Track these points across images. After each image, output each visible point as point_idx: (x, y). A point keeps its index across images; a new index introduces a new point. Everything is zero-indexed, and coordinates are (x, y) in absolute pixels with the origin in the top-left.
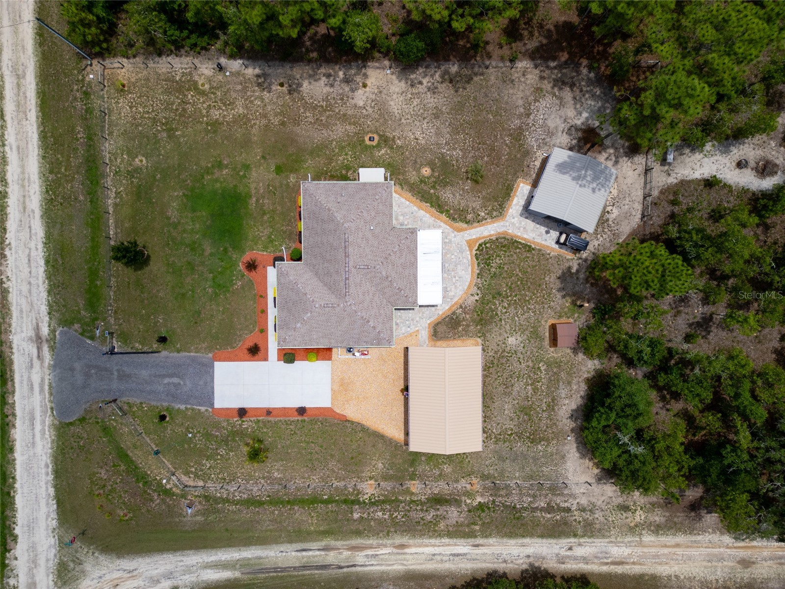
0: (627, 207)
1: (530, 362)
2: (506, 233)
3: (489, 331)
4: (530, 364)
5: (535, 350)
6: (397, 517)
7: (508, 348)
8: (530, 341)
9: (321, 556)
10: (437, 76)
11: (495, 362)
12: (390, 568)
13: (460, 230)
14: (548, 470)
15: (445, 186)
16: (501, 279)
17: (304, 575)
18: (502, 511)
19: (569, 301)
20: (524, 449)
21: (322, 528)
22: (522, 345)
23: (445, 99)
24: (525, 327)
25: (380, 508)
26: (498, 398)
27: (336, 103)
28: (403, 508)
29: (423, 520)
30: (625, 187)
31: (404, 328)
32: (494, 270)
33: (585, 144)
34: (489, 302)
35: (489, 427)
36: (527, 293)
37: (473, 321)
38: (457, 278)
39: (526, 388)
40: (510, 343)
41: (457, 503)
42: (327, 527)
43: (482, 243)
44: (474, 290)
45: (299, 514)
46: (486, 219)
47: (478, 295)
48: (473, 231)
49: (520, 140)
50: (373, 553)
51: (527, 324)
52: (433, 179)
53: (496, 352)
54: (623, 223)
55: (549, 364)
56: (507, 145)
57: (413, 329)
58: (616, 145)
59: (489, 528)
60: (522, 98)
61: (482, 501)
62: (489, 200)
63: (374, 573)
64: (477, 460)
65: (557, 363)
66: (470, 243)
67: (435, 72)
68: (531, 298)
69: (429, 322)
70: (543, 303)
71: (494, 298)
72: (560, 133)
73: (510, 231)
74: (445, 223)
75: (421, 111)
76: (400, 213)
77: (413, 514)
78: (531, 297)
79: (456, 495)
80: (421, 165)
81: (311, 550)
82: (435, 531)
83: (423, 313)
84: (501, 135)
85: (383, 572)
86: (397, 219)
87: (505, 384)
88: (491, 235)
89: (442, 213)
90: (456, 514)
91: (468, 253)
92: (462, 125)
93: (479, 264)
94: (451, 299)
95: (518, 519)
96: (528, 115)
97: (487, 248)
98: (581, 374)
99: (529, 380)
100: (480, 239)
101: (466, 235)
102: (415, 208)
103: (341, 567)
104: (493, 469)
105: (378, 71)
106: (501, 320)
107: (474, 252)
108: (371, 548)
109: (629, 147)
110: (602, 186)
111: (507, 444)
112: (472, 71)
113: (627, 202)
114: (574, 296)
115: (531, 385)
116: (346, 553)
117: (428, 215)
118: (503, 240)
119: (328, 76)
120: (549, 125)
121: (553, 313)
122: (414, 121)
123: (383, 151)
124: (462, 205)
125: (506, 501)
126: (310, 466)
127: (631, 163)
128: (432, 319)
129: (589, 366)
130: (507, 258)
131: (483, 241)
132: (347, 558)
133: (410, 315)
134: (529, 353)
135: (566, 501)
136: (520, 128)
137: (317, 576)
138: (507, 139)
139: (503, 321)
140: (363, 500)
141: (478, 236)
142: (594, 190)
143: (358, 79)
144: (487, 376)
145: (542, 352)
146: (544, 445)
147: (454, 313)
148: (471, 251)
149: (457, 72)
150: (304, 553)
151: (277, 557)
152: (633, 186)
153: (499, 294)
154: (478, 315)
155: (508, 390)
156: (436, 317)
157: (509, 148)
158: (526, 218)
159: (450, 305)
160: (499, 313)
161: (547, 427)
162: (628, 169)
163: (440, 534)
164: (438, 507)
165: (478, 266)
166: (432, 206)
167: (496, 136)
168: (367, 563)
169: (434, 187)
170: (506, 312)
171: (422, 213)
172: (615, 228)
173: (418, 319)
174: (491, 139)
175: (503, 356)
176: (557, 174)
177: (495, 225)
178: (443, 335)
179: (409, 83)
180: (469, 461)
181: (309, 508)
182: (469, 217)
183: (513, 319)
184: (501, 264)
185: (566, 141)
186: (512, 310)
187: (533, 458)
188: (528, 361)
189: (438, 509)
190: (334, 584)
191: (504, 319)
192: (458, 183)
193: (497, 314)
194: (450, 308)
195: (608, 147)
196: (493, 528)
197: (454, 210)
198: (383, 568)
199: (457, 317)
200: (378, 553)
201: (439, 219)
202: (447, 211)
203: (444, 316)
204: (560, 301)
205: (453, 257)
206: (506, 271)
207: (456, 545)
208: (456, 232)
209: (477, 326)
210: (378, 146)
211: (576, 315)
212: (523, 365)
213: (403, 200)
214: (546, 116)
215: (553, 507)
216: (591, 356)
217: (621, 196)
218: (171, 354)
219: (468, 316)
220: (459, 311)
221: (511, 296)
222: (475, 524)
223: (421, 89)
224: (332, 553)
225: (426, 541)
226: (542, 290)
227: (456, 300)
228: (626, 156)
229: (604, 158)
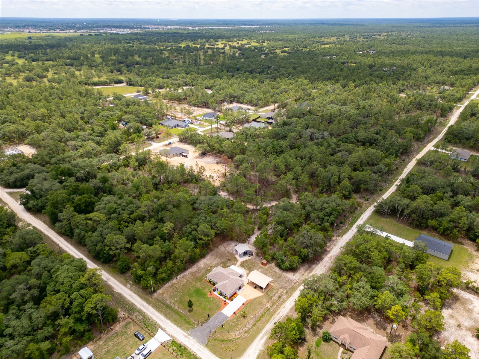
6: (277, 305)
9: (275, 320)
14: (287, 279)
15: (226, 264)
16: (248, 266)
18: (290, 290)
20: (280, 280)
25: (273, 306)
29: (282, 301)
36: (253, 265)
42: (270, 316)
46: (236, 262)
59: (291, 293)
61: (285, 291)
62: (234, 260)
65: (269, 268)
66: (238, 266)
77: (279, 302)
81: (272, 321)
90: (284, 296)
92: (219, 257)
98: (273, 266)
107: (241, 267)
108: (280, 312)
118: (242, 262)
122: (212, 262)
125: (288, 288)
126: (255, 311)
130: (246, 264)
140: (270, 308)
146: (282, 277)
158: (241, 257)
159: (246, 271)
161: (279, 275)
163: (286, 300)
164: (281, 298)
174: (225, 255)
176: (239, 248)
177: (239, 262)
181: (263, 317)
187: (283, 280)
216: (272, 263)
222: (289, 295)
225: (286, 303)
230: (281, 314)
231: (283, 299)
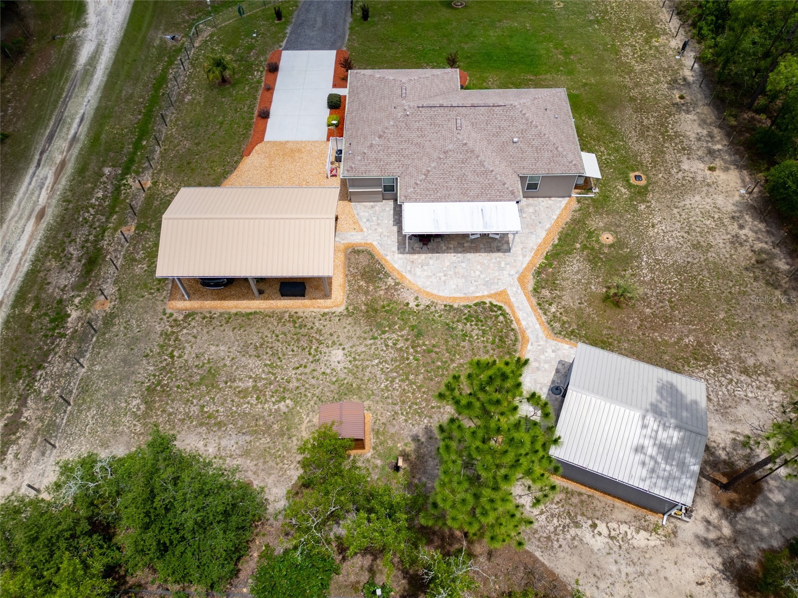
0: (614, 568)
1: (296, 384)
2: (526, 340)
3: (356, 322)
4: (294, 384)
5: (317, 392)
6: (88, 212)
7: (325, 350)
8: (334, 383)
9: (67, 134)
10: (760, 245)
11: (304, 331)
12: (16, 202)
13: (521, 280)
14: (89, 418)
15: (590, 261)
16: (445, 337)
17: (49, 119)
18: (41, 348)
19: (408, 449)
20: (140, 378)
21: (103, 136)
22: (328, 371)
23: (728, 256)
24: (360, 375)
25: (109, 195)
26: (240, 335)
27: (676, 144)
28: (99, 220)
29: (70, 242)
30: (655, 563)
31: (366, 214)
32: (460, 327)
33: (724, 474)
34: (406, 322)
35: (193, 324)
36: (421, 377)
37: (374, 300)
38: (443, 278)
39: (251, 377)
40: (334, 352)
41: (79, 287)
42: (103, 141)
43: (504, 310)
44: (425, 302)
45: (131, 119)
46: (545, 314)
47: (417, 306)
48: (523, 298)
49: (696, 359)
50: (46, 185)
51: (366, 378)
52: (597, 246)
53: (319, 331)
54: (575, 558)
55: (287, 416)
56: (680, 339)
57: (364, 224)
58: (742, 540)
59: (20, 326)
60: (773, 361)
61: (69, 319)
62: (579, 317)
63: (17, 185)
64: (142, 307)
65: (288, 429)
66: (503, 294)
67: (766, 243)
68: (411, 383)
69: (375, 243)
70: (403, 402)
71: (413, 328)
72: (731, 428)
73: (529, 347)
74: (531, 262)
75: (698, 229)
76: (537, 208)
77: (85, 230)
78: (415, 383)
79: (94, 282)
80: (616, 233)
81: (79, 126)
82: (47, 255)
83: (388, 237)
84: (694, 330)
85: (14, 194)
86: (528, 205)
87: (262, 345)
88: (518, 321)
89: (546, 258)
90: (63, 282)
91: (486, 293)
92: (695, 278)
93: (466, 306)
94: (410, 271)
95: (17, 372)
96: (745, 371)
97: (497, 317)
98: (262, 474)
99: (263, 382)
100: (511, 306)
101: (515, 289)
102: (548, 226)
103: (42, 154)
104: (119, 331)
105: (739, 181)
106: (374, 338)
107: (487, 301)
108: (55, 183)
109: (746, 568)
110: (653, 471)
111: (156, 349)
112: (789, 288)
113: (625, 569)
114: (418, 457)
115: (254, 387)
116: (58, 158)
117: (540, 241)
118: (513, 338)
119: (711, 135)
120: (739, 408)
121: (383, 420)
122: (679, 221)
123: (623, 190)
124: (564, 283)
125: (56, 354)
126: (191, 125)
127: (714, 577)
128: (378, 247)
129: (274, 490)
130: (481, 345)
131: (508, 310)
132: (51, 159)
133: (386, 222)
134: (313, 382)
135: (16, 456)
136: (717, 360)
137: (42, 131)
138: (691, 338)
139: (372, 341)
140: (126, 178)
141: (516, 305)
142: (639, 449)
143: (718, 163)
144: (280, 319)
145: (312, 403)
146: (139, 409)
147: (387, 275)
148: (489, 296)
149: (777, 269)
150: (77, 120)
151: (83, 98)
152: (663, 582)
153: (419, 335)
154: (384, 307)
155: (251, 351)
156: (382, 252)
157: (676, 343)
158: (557, 371)
159: (400, 269)
160: (387, 335)
161: (170, 414)
162: (697, 571)
163: (39, 261)
164: (83, 261)
165: (464, 306)
166: (555, 246)
167: (690, 323)
168: (34, 180)
169: (584, 247)
170: (387, 346)
171: (543, 234)
172: (562, 541)
173: (380, 230)
174: (684, 316)
175: (311, 341)
176: (655, 383)
177: (538, 326)
178: (353, 260)
179: (737, 214)
180: (143, 297)
181: (136, 128)
182: (546, 293)
183: (375, 356)
184: (471, 336)
185: (719, 440)
186: (392, 354)
187: (120, 392)
188: (298, 380)
189: (80, 261)
190: (23, 146)
191: (374, 344)
192: (598, 277)
193: (384, 332)
194: (395, 269)
195: (732, 523)
196: (18, 333)
197: (553, 274)
198: (20, 194)
199: (380, 279)
200: (44, 191)
201: (536, 254)
202: (550, 265)
203: (383, 262)
204: (406, 432)
205: (478, 273)
206: (458, 345)
207: (12, 280)
208: (517, 276)
209: (365, 305)
210: (630, 186)
211: (379, 462)
212: (291, 373)
213: (558, 212)
214: (754, 402)
215: (14, 434)
216: (294, 493)
217: (634, 555)
218: (348, 24)
219: (382, 293)
220: (390, 282)
221: (416, 352)
222: (37, 306)
223: (734, 228)
224: (65, 145)
225: (35, 244)
226: (426, 400)
227: (409, 277)
228: (724, 564)
229: (707, 515)
230: (47, 172)
231: (64, 260)
